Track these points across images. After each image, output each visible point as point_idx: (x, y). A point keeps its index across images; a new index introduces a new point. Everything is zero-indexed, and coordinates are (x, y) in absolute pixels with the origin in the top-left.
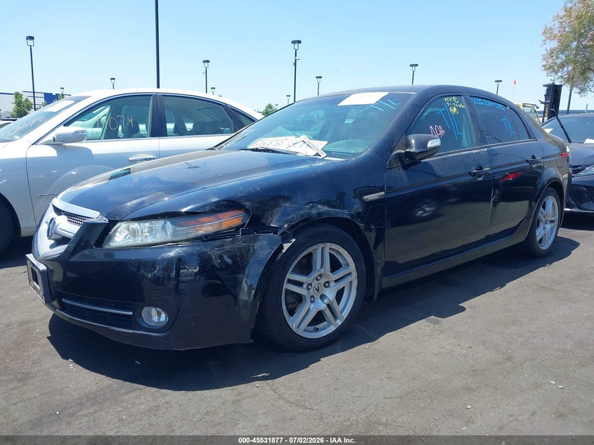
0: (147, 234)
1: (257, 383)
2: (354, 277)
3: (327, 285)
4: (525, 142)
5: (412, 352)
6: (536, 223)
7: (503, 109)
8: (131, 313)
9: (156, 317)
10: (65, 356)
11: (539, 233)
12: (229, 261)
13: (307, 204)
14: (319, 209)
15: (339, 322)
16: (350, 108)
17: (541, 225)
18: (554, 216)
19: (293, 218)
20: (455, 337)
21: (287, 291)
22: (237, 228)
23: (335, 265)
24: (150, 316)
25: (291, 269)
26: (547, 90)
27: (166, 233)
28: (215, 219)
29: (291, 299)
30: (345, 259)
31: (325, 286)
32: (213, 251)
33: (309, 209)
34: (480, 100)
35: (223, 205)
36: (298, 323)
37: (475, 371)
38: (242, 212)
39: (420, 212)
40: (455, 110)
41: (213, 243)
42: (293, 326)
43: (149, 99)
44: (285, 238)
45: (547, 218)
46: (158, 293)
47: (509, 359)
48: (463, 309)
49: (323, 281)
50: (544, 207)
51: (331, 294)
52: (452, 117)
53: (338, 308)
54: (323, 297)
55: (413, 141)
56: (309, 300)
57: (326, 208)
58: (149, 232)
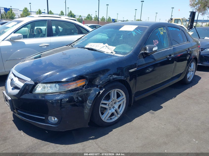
0: (49, 89)
1: (90, 141)
2: (125, 100)
3: (115, 103)
4: (186, 43)
5: (145, 126)
6: (188, 72)
7: (179, 31)
8: (44, 118)
9: (54, 119)
10: (20, 129)
11: (188, 76)
12: (80, 99)
13: (109, 75)
14: (113, 77)
15: (119, 116)
16: (123, 32)
17: (189, 73)
18: (193, 69)
19: (104, 81)
20: (160, 120)
21: (101, 107)
22: (83, 86)
23: (118, 96)
24: (51, 119)
25: (103, 99)
26: (191, 13)
27: (57, 88)
28: (75, 83)
29: (102, 109)
30: (122, 94)
31: (114, 104)
32: (74, 95)
33: (110, 77)
34: (171, 28)
35: (78, 78)
36: (105, 118)
37: (167, 135)
38: (85, 80)
39: (148, 71)
40: (162, 33)
41: (74, 93)
42: (103, 119)
43: (46, 22)
44: (101, 89)
45: (191, 70)
46: (54, 112)
47: (179, 130)
48: (162, 107)
49: (114, 102)
50: (190, 67)
51: (116, 107)
52: (161, 36)
53: (119, 111)
54: (114, 107)
55: (148, 48)
56: (109, 109)
57: (116, 76)
58: (50, 88)
